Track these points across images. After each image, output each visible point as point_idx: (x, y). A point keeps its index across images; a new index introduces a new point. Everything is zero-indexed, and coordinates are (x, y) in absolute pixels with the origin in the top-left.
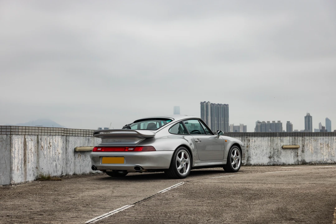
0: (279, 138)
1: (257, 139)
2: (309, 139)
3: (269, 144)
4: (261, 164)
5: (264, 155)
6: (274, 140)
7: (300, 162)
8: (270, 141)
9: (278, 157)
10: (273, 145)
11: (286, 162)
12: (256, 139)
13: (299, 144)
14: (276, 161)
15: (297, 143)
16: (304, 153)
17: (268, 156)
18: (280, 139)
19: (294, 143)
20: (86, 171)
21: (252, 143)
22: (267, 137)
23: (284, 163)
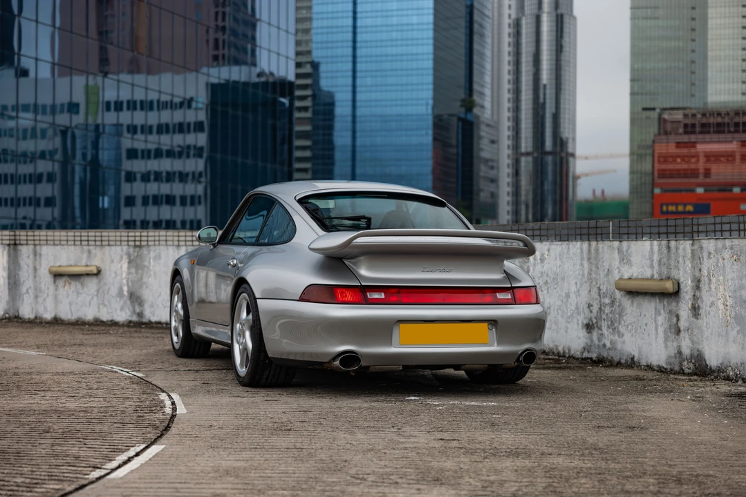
0: (616, 244)
1: (549, 250)
2: (716, 251)
3: (586, 272)
4: (564, 352)
5: (572, 316)
6: (601, 256)
7: (685, 363)
8: (589, 259)
9: (613, 327)
10: (595, 273)
11: (640, 352)
12: (546, 248)
13: (681, 272)
14: (608, 345)
15: (677, 268)
16: (700, 321)
17: (582, 319)
18: (620, 251)
19: (665, 272)
20: (85, 315)
21: (534, 265)
22: (576, 240)
23: (633, 359)
